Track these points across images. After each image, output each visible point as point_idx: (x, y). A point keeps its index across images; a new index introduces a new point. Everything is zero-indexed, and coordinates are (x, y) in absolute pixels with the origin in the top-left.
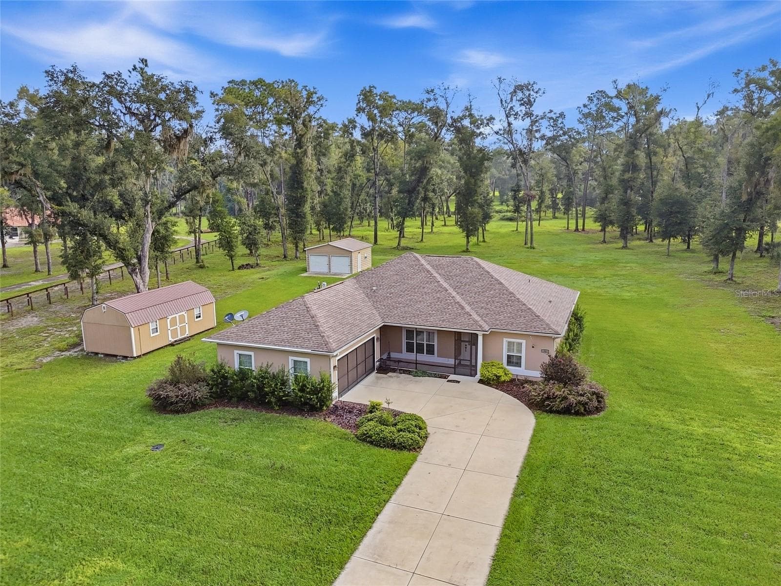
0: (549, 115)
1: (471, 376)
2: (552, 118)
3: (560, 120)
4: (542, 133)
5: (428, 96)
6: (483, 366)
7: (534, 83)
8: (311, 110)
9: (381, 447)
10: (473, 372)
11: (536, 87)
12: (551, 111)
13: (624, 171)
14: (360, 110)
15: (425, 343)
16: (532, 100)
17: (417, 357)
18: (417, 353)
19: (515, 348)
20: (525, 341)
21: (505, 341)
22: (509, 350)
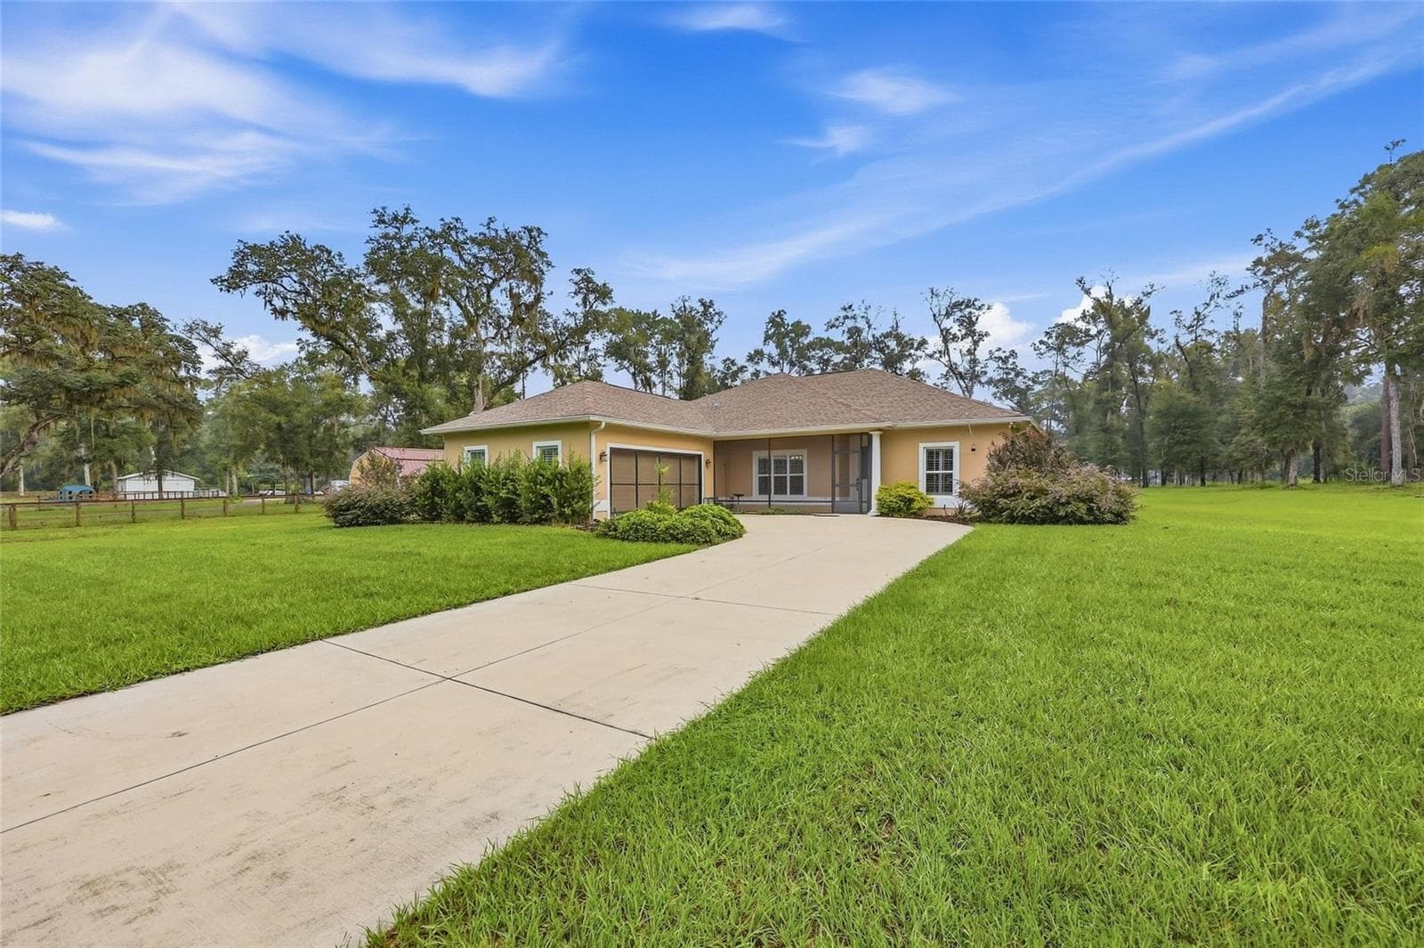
0: (997, 354)
1: (861, 512)
2: (1000, 358)
3: (1011, 360)
4: (989, 375)
5: (844, 313)
6: (881, 490)
7: (976, 300)
8: (709, 326)
9: (630, 540)
10: (864, 509)
11: (978, 304)
12: (1000, 349)
13: (1101, 391)
14: (767, 338)
15: (788, 475)
16: (974, 319)
17: (774, 497)
18: (775, 493)
19: (941, 460)
20: (958, 443)
21: (922, 447)
22: (930, 466)
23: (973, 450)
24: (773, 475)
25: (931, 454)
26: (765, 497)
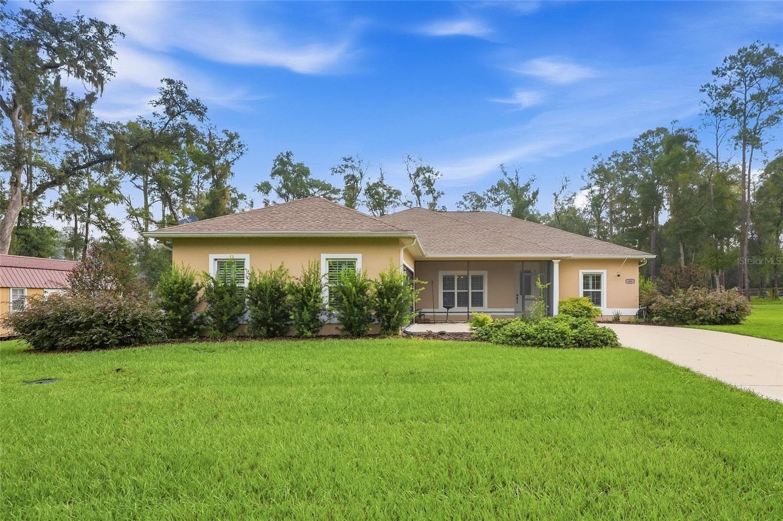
17: (471, 309)
18: (472, 306)
19: (591, 282)
20: (606, 270)
21: (582, 272)
22: (586, 286)
23: (619, 276)
24: (470, 291)
25: (586, 277)
26: (465, 309)
